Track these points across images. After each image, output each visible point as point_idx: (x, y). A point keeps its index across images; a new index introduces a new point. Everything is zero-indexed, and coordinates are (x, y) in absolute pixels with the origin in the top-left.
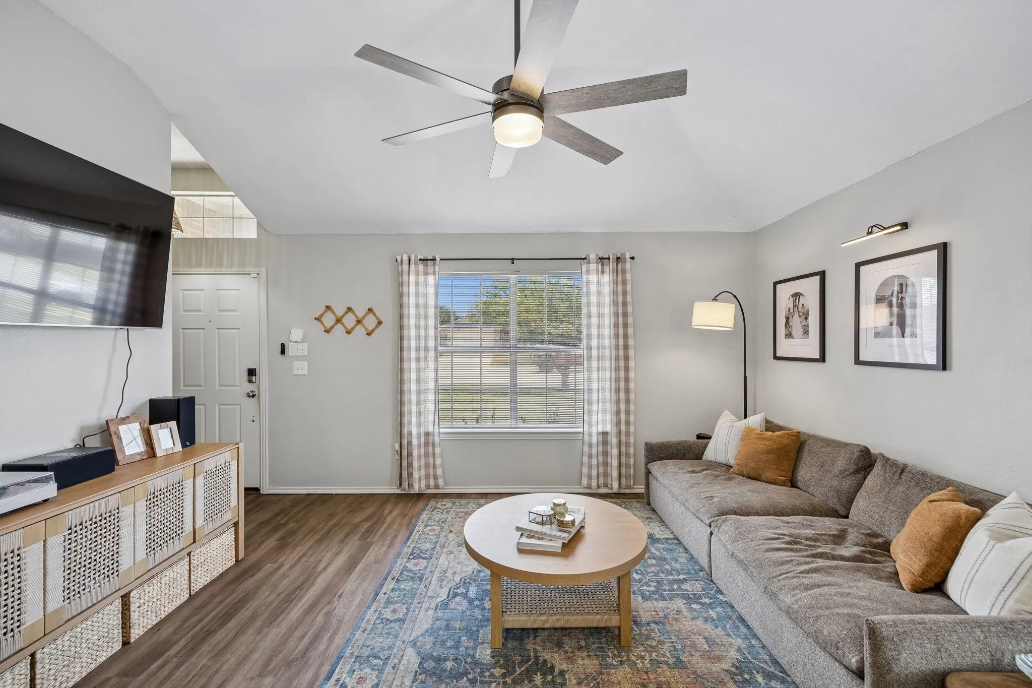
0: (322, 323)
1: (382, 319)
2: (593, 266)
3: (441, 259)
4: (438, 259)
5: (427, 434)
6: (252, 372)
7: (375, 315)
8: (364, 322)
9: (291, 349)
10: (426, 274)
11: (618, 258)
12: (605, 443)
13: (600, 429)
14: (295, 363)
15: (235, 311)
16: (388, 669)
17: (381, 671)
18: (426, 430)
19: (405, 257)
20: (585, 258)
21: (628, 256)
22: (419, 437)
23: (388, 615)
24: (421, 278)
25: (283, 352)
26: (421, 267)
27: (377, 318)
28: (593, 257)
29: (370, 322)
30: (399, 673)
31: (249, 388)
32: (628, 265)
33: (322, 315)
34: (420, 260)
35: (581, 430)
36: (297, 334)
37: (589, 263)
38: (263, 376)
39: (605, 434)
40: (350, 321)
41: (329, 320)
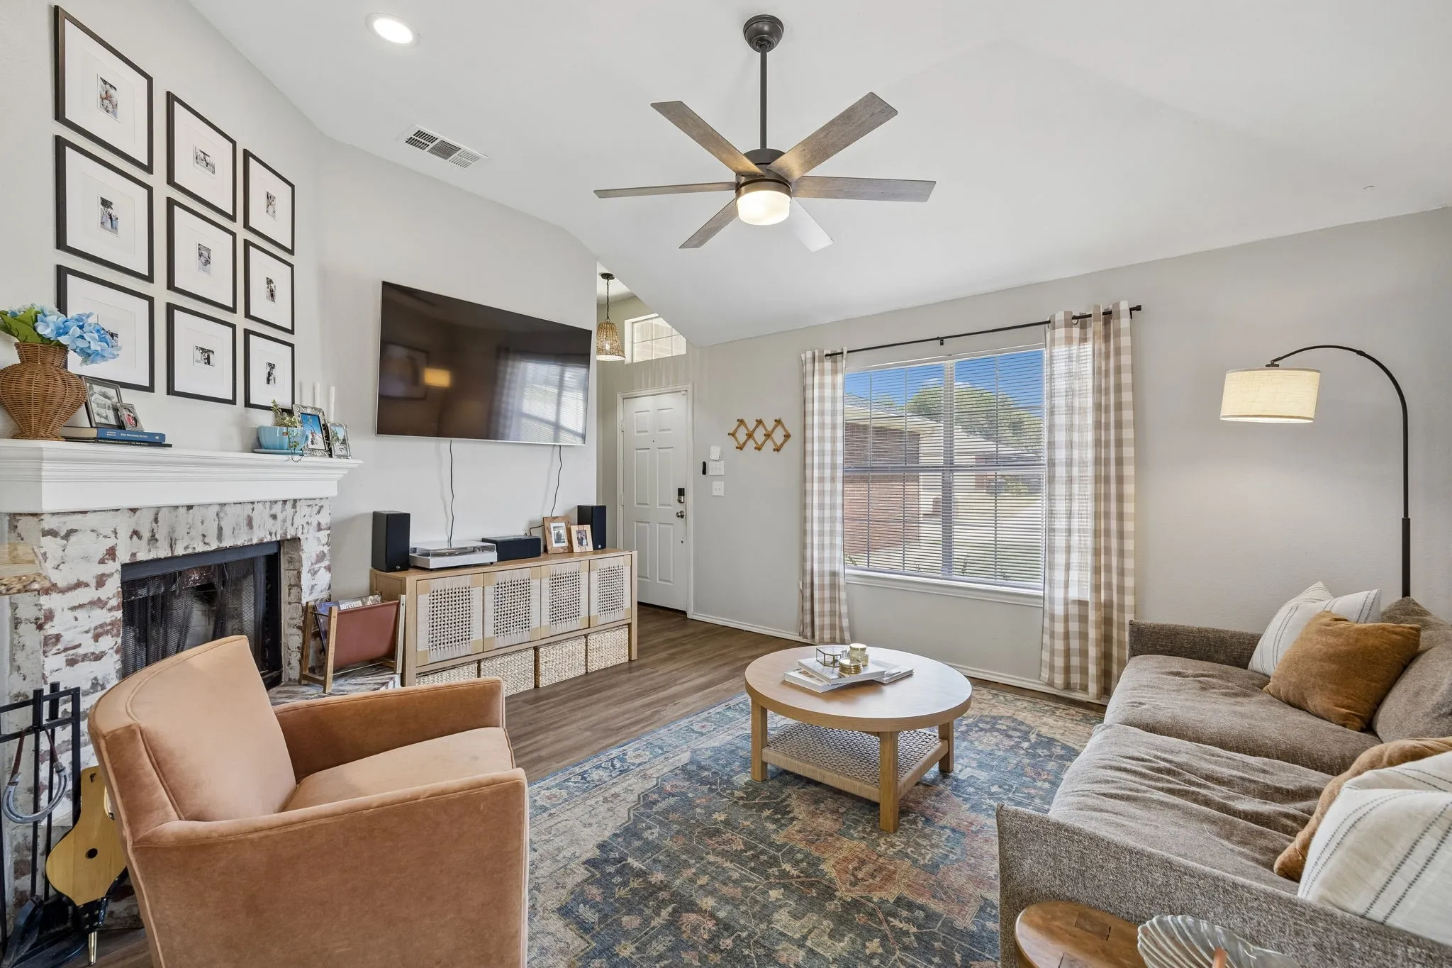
0: (736, 439)
1: (790, 432)
2: (1060, 333)
3: (849, 352)
4: (845, 352)
5: (834, 574)
6: (681, 492)
7: (783, 427)
8: (772, 436)
9: (710, 471)
10: (835, 372)
11: (1108, 314)
12: (1083, 619)
13: (1074, 594)
14: (714, 483)
15: (669, 430)
16: (662, 758)
17: (655, 757)
18: (833, 569)
19: (809, 354)
20: (1049, 322)
21: (1124, 307)
22: (822, 575)
23: (696, 728)
24: (828, 379)
25: (704, 472)
26: (828, 365)
27: (785, 430)
28: (1060, 317)
29: (778, 436)
30: (666, 763)
31: (680, 508)
32: (1125, 322)
33: (736, 430)
34: (827, 355)
35: (1040, 593)
36: (715, 452)
37: (1054, 328)
38: (689, 497)
39: (1082, 604)
40: (759, 435)
41: (742, 436)
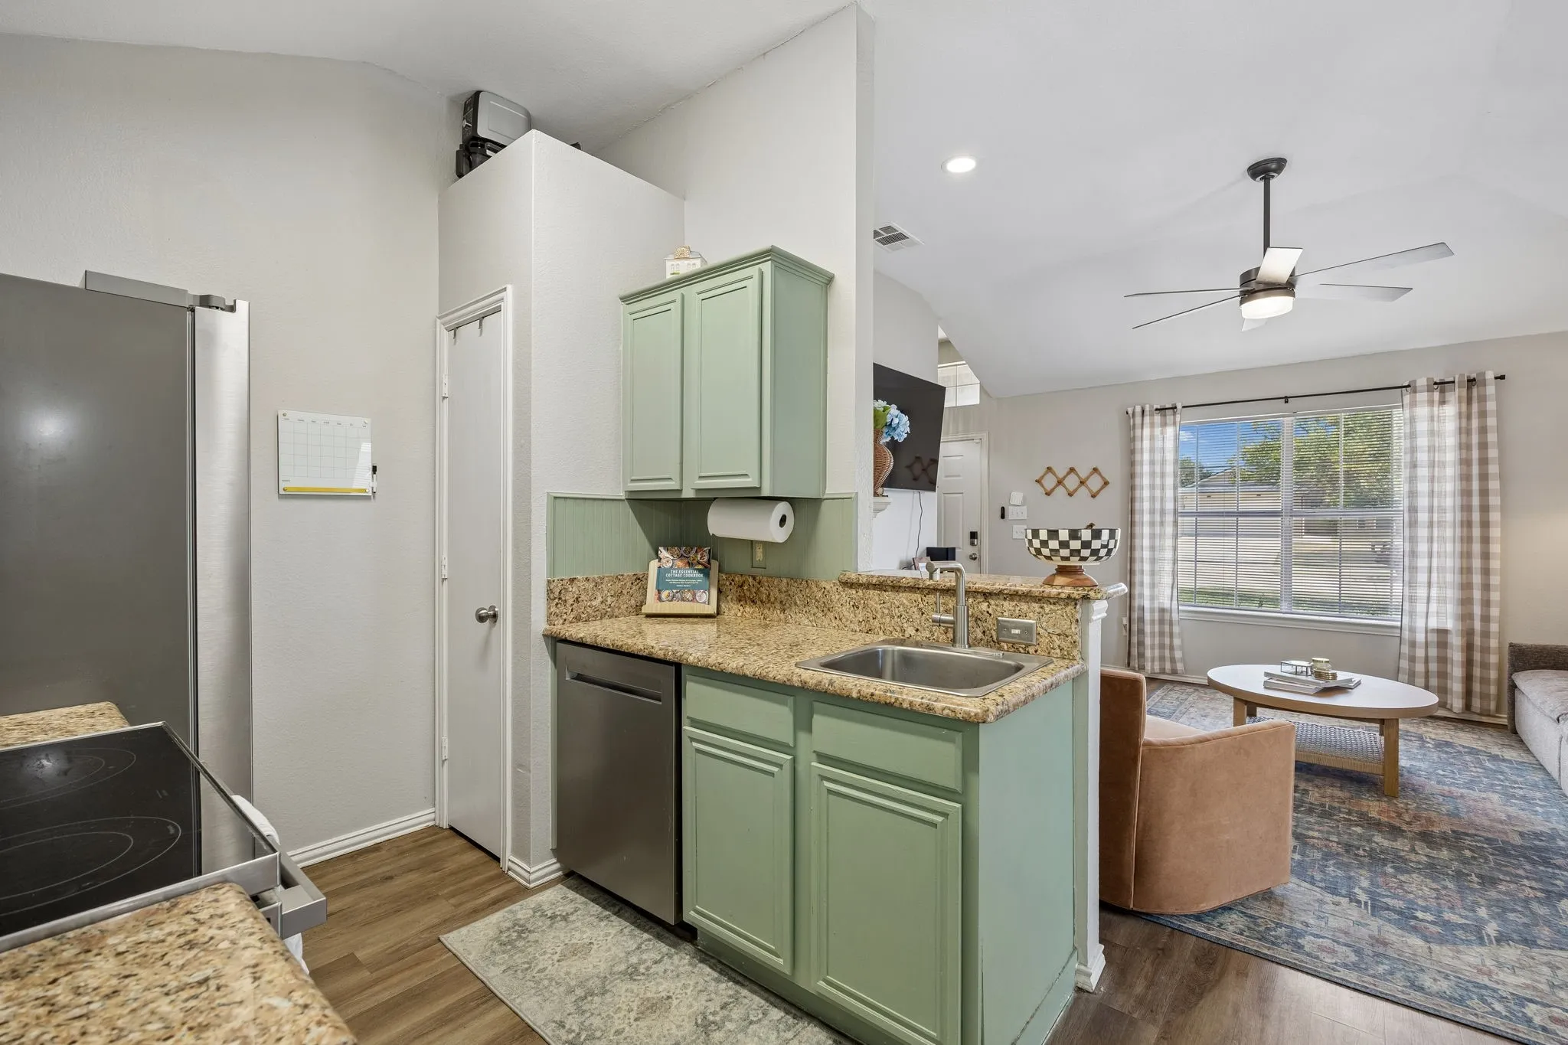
0: (1042, 486)
1: (1108, 478)
2: (1422, 396)
3: (1184, 407)
4: (1179, 407)
5: (1162, 611)
6: (973, 535)
7: (1100, 474)
8: (1088, 482)
9: (1011, 512)
10: (1164, 425)
11: (1471, 382)
12: (1443, 645)
13: (1433, 623)
14: (1015, 526)
15: (959, 476)
18: (1161, 606)
19: (1138, 409)
20: (1409, 386)
21: (1490, 376)
22: (1152, 610)
24: (1158, 431)
25: (1003, 516)
26: (1157, 418)
27: (1103, 478)
28: (1422, 382)
29: (1095, 483)
31: (971, 550)
32: (1491, 390)
33: (1042, 477)
34: (1157, 410)
35: (1399, 624)
36: (1017, 497)
37: (1415, 392)
38: (984, 539)
39: (1442, 633)
40: (1072, 482)
41: (1050, 482)
